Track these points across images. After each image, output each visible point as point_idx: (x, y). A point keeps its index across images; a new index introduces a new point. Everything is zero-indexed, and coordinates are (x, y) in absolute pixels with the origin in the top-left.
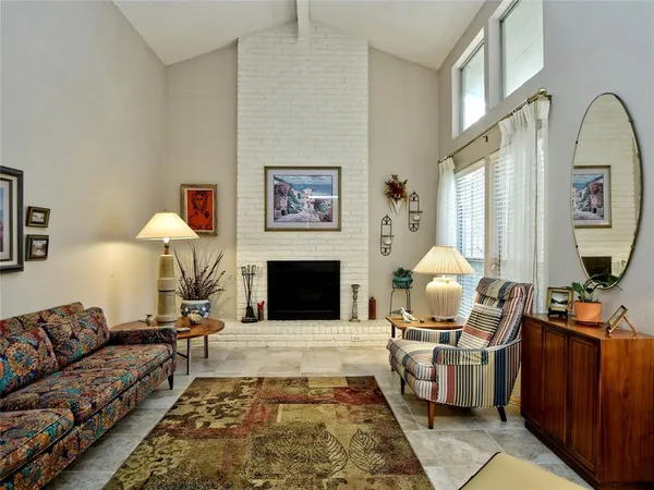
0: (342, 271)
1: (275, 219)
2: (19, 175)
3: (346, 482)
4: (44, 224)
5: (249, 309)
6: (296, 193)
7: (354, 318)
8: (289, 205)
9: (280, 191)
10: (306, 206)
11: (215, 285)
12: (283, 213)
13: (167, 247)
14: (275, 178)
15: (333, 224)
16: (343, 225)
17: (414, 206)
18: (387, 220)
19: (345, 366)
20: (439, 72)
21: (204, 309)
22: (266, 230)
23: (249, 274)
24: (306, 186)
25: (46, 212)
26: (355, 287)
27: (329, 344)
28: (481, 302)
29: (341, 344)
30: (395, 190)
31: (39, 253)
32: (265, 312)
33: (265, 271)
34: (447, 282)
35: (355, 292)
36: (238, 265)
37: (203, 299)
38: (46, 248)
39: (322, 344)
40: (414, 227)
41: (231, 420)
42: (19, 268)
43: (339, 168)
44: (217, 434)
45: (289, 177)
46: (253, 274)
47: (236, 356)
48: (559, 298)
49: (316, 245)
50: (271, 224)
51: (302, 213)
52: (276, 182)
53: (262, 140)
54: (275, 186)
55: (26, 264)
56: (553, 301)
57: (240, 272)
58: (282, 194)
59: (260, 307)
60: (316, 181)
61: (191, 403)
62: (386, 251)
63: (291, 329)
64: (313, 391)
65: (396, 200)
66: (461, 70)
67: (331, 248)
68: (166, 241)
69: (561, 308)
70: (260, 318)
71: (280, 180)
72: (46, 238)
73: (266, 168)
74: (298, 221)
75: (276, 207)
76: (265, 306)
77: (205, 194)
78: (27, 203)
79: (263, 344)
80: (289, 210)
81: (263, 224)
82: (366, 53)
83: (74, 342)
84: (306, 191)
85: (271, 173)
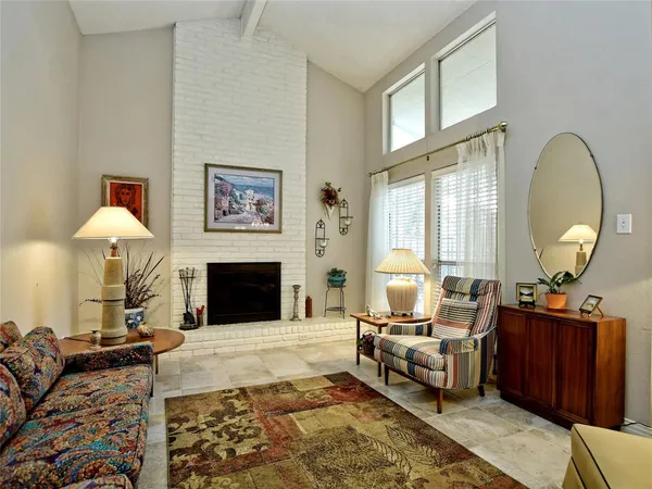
0: (283, 272)
1: (216, 219)
3: (427, 482)
5: (188, 314)
6: (238, 194)
7: (294, 318)
8: (230, 205)
9: (220, 191)
10: (248, 207)
11: (148, 290)
12: (224, 213)
13: (114, 247)
14: (216, 177)
15: (275, 227)
16: (283, 227)
17: (344, 212)
18: (321, 224)
19: (311, 365)
20: (364, 95)
21: (139, 318)
22: (206, 230)
23: (187, 277)
24: (248, 187)
26: (296, 288)
27: (278, 345)
28: (448, 296)
29: (290, 343)
30: (329, 197)
32: (205, 317)
33: (205, 273)
34: (409, 280)
35: (296, 293)
36: (174, 267)
37: (137, 307)
39: (271, 346)
40: (344, 231)
41: (255, 442)
43: (280, 172)
44: (254, 460)
45: (231, 177)
46: (192, 278)
47: (189, 368)
48: (526, 291)
49: (257, 247)
50: (212, 224)
51: (245, 214)
52: (218, 181)
53: (201, 135)
54: (216, 186)
56: (521, 294)
57: (177, 274)
58: (224, 194)
59: (200, 312)
60: (258, 183)
61: (188, 430)
62: (320, 253)
63: (240, 333)
64: (307, 395)
65: (331, 205)
66: (390, 96)
67: (271, 249)
68: (114, 240)
69: (529, 299)
70: (199, 324)
71: (221, 179)
73: (207, 166)
74: (240, 222)
75: (217, 208)
76: (205, 311)
77: (130, 187)
79: (211, 351)
80: (231, 211)
81: (203, 224)
82: (305, 65)
83: (38, 376)
84: (248, 192)
85: (212, 171)
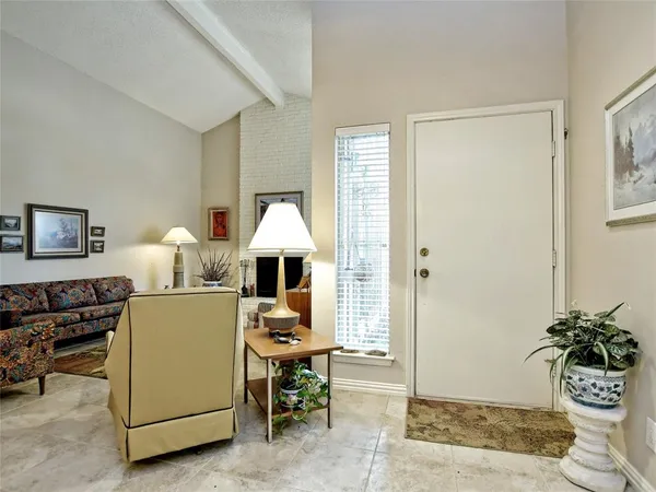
0: (303, 263)
2: (86, 212)
4: (102, 235)
5: (244, 289)
13: (179, 247)
14: (261, 201)
23: (245, 265)
25: (103, 229)
31: (98, 249)
32: (255, 291)
33: (255, 263)
38: (102, 247)
42: (86, 256)
43: (301, 192)
45: (270, 201)
46: (248, 266)
52: (262, 204)
53: (254, 177)
54: (262, 207)
55: (90, 255)
57: (239, 264)
59: (252, 287)
68: (178, 243)
70: (252, 295)
71: (264, 203)
72: (103, 242)
73: (256, 194)
76: (255, 287)
77: (222, 213)
78: (91, 224)
83: (108, 293)
85: (259, 198)
